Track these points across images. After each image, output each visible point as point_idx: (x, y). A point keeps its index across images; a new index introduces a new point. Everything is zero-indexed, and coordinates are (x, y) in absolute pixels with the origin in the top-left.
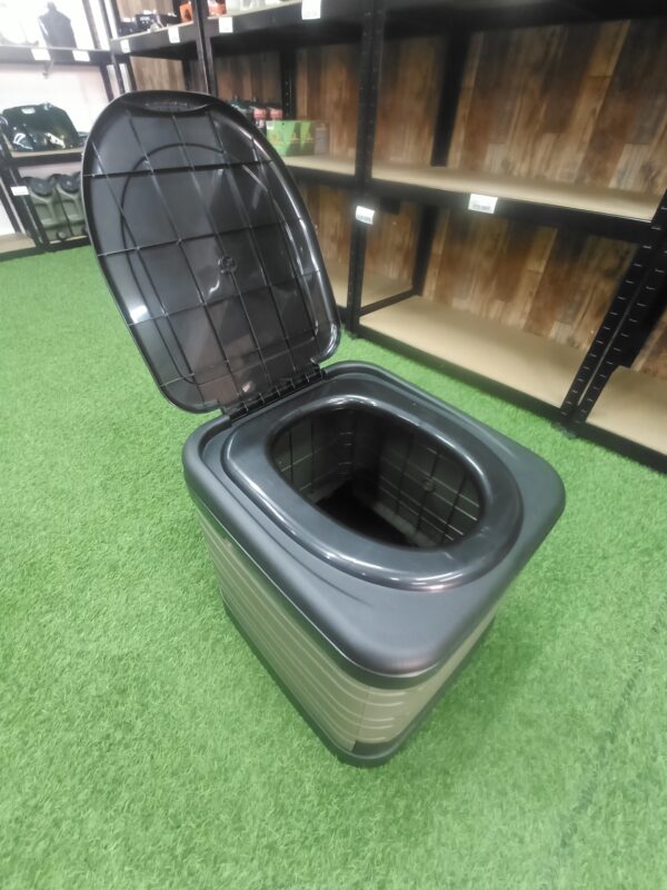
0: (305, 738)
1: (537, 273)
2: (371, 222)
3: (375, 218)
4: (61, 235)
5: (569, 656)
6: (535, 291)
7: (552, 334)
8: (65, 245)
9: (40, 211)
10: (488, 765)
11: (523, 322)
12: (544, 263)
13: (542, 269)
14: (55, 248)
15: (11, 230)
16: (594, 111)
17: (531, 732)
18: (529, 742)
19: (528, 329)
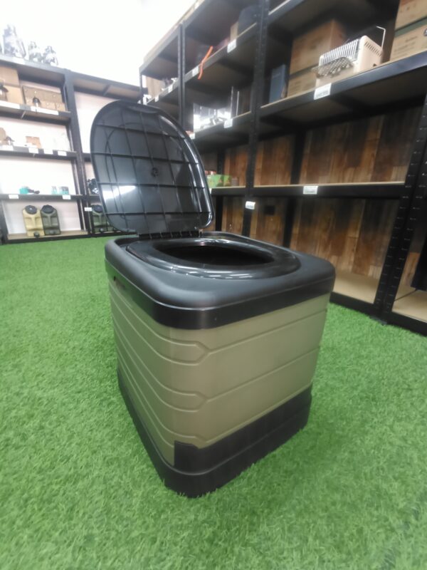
0: (145, 466)
1: (355, 238)
2: (253, 208)
3: (256, 206)
4: (102, 230)
5: (377, 448)
6: (355, 248)
7: (370, 273)
8: (102, 235)
9: (95, 219)
10: (293, 515)
11: (350, 268)
12: (358, 232)
13: (357, 236)
14: (97, 236)
15: (80, 229)
16: (373, 155)
17: (337, 497)
18: (334, 504)
19: (354, 271)
